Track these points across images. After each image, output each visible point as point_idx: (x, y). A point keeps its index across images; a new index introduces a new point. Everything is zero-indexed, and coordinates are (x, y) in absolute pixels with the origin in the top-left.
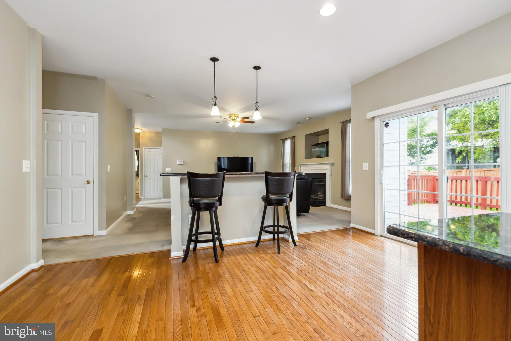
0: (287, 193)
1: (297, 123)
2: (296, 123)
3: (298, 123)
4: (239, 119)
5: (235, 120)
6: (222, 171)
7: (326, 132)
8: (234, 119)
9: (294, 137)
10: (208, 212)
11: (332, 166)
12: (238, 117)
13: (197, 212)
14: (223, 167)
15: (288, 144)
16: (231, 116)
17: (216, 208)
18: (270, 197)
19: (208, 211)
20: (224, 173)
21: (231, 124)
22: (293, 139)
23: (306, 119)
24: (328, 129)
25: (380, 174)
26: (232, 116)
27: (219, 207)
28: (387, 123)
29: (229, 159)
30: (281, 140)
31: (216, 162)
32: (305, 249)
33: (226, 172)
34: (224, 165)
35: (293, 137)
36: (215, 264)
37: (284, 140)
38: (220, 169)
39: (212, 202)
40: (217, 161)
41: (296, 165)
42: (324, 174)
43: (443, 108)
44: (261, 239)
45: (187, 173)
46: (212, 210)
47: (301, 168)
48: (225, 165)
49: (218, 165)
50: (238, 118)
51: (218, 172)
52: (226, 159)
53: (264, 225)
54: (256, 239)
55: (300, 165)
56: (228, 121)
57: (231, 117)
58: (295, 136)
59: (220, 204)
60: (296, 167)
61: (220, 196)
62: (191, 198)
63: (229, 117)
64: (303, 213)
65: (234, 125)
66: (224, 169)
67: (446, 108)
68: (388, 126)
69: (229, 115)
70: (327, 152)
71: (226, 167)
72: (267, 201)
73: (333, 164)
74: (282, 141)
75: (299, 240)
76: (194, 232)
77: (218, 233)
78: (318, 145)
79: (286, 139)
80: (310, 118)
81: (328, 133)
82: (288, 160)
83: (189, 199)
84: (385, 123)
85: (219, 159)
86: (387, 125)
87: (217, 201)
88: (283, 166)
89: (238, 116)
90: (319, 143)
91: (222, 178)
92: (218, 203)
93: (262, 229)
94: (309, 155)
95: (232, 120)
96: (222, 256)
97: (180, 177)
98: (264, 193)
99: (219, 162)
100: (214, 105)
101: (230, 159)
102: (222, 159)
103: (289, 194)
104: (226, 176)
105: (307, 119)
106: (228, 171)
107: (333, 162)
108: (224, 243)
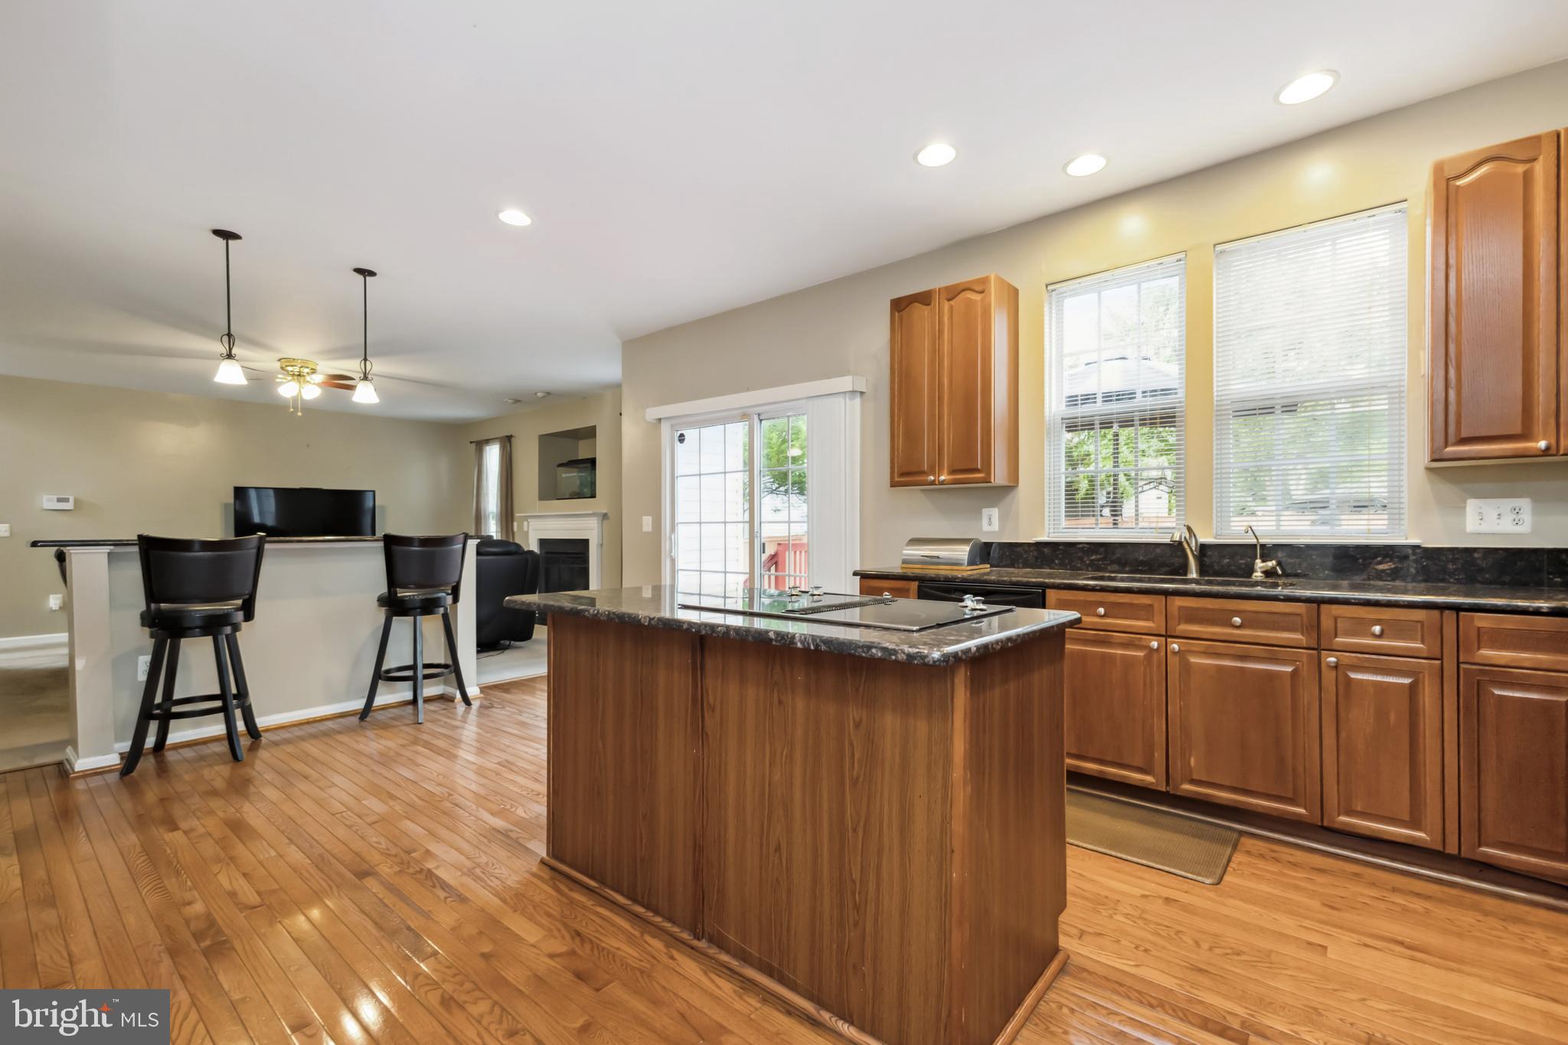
0: (447, 584)
1: (513, 403)
2: (512, 401)
3: (517, 401)
4: (319, 378)
5: (302, 378)
6: (256, 534)
7: (590, 433)
8: (299, 375)
9: (509, 438)
10: (210, 638)
11: (604, 522)
12: (314, 371)
13: (169, 640)
14: (257, 519)
15: (493, 455)
16: (287, 366)
17: (236, 628)
18: (399, 595)
19: (209, 635)
20: (262, 541)
21: (287, 390)
22: (507, 442)
23: (536, 393)
24: (595, 426)
25: (670, 539)
26: (292, 366)
27: (244, 625)
28: (682, 435)
29: (283, 494)
30: (471, 442)
31: (226, 505)
32: (490, 708)
33: (267, 536)
34: (261, 513)
35: (507, 436)
36: (231, 764)
37: (480, 445)
38: (243, 524)
39: (222, 612)
40: (231, 499)
41: (515, 518)
42: (586, 542)
43: (756, 418)
44: (374, 705)
45: (136, 538)
46: (221, 634)
47: (528, 525)
48: (263, 511)
49: (236, 513)
50: (313, 373)
51: (237, 534)
52: (271, 493)
53: (384, 668)
54: (359, 704)
55: (526, 518)
56: (278, 380)
57: (290, 369)
58: (511, 436)
59: (249, 616)
60: (515, 524)
61: (247, 597)
62: (153, 606)
63: (279, 367)
64: (515, 640)
65: (300, 391)
66: (261, 527)
67: (761, 420)
68: (684, 440)
69: (279, 360)
70: (593, 484)
71: (270, 521)
72: (394, 606)
73: (605, 516)
74: (474, 445)
75: (482, 695)
76: (158, 699)
77: (242, 694)
78: (573, 463)
79: (487, 441)
80: (549, 393)
81: (594, 436)
82: (492, 502)
83: (143, 608)
84: (679, 433)
85: (240, 493)
86: (682, 438)
87: (237, 609)
88: (479, 518)
89: (314, 367)
90: (580, 458)
91: (254, 551)
92: (240, 615)
93: (381, 675)
94: (550, 491)
95: (290, 378)
96: (253, 748)
97: (108, 551)
98: (383, 589)
99: (237, 502)
100: (227, 355)
101: (287, 497)
102: (253, 494)
103: (450, 588)
104: (267, 546)
105: (539, 395)
106: (274, 532)
107: (605, 511)
108: (261, 722)
